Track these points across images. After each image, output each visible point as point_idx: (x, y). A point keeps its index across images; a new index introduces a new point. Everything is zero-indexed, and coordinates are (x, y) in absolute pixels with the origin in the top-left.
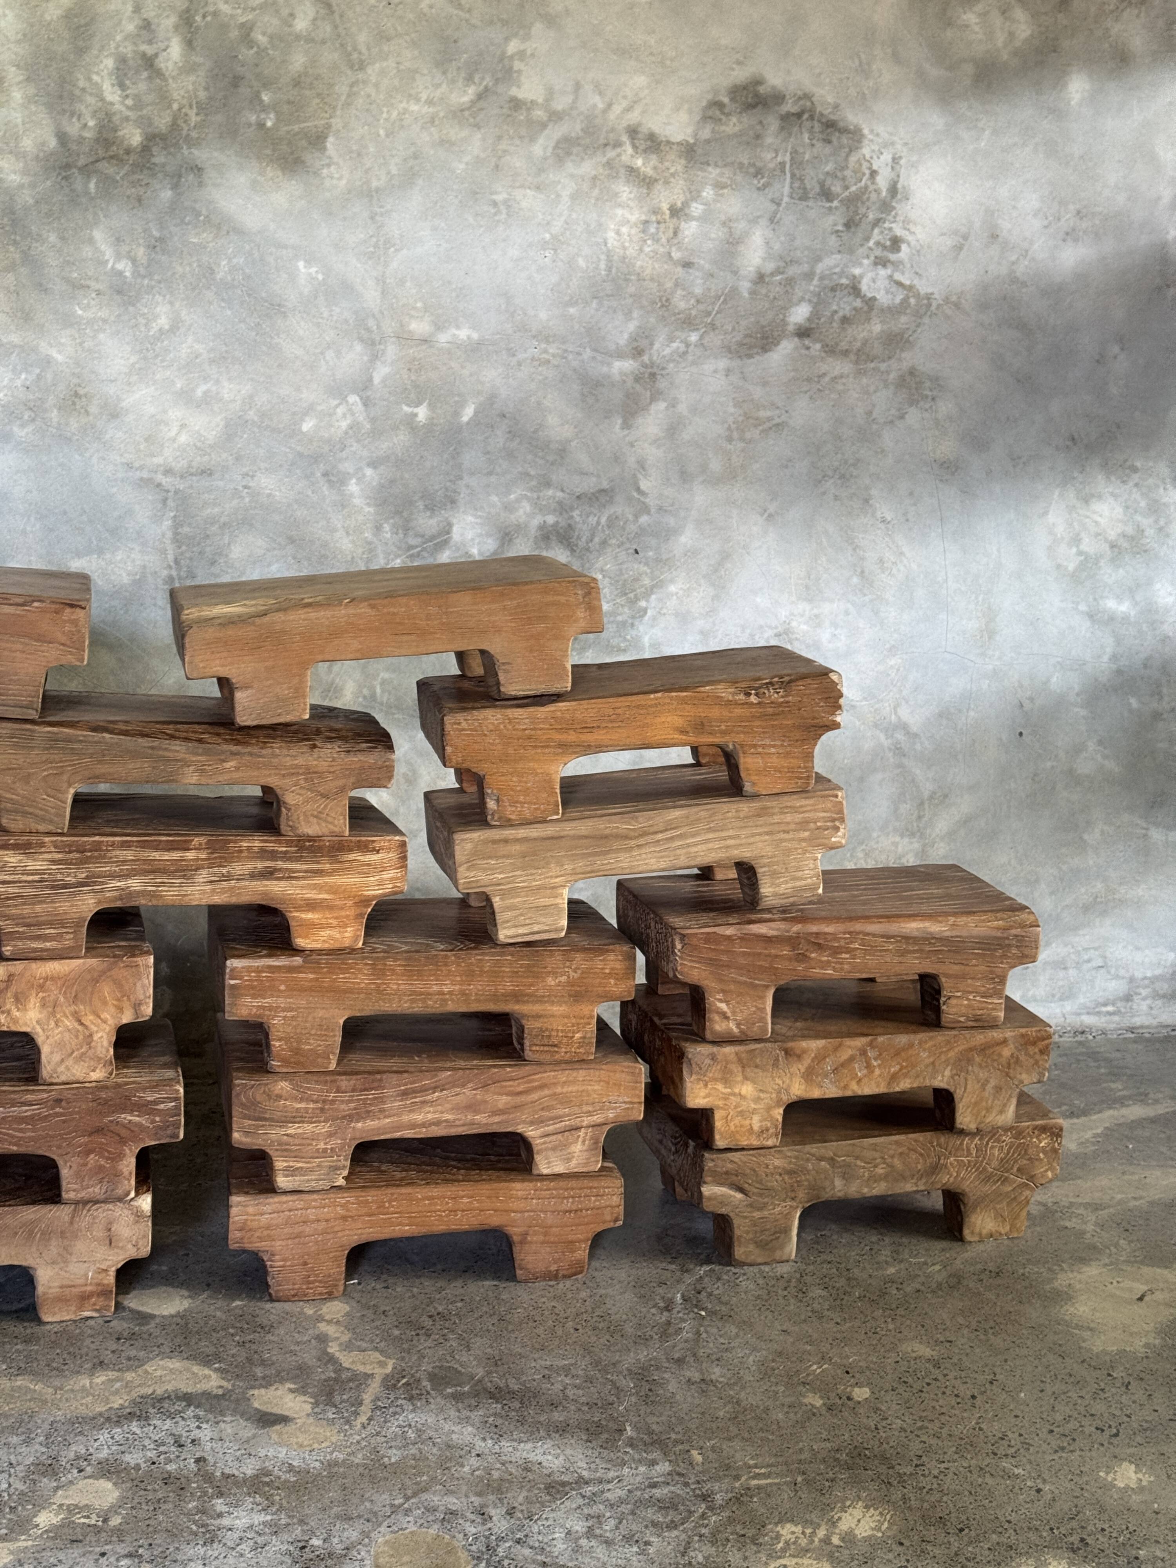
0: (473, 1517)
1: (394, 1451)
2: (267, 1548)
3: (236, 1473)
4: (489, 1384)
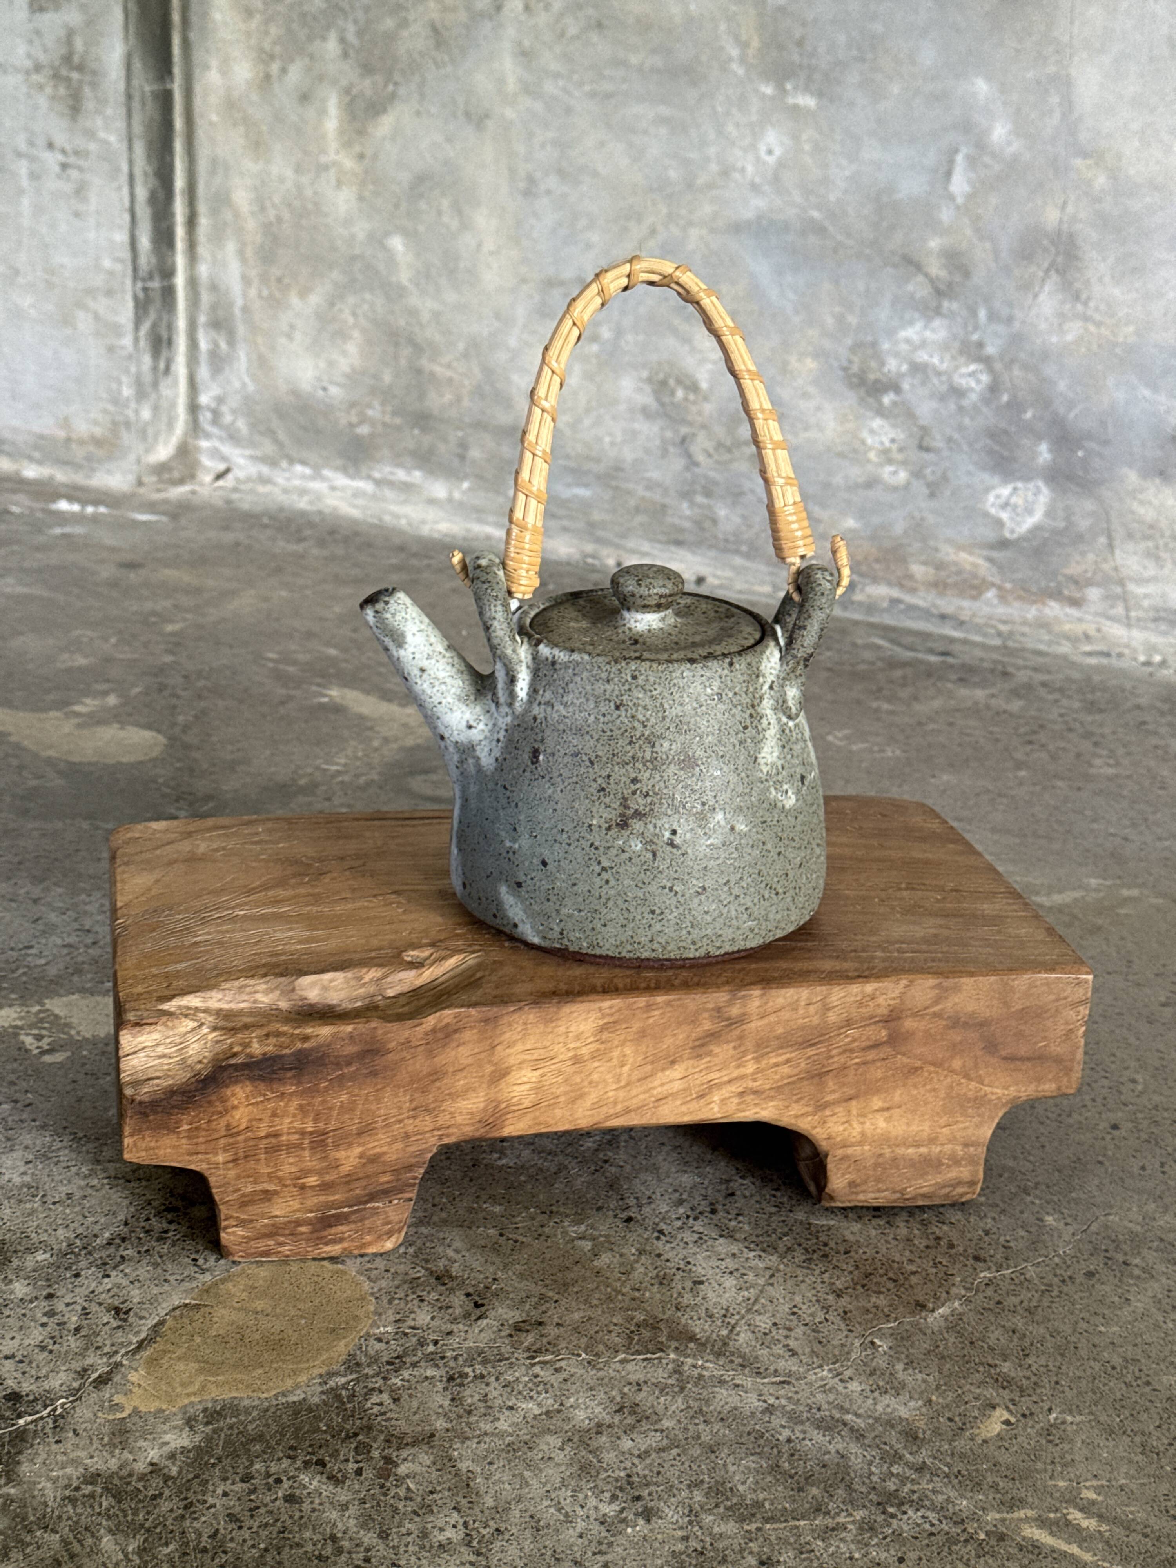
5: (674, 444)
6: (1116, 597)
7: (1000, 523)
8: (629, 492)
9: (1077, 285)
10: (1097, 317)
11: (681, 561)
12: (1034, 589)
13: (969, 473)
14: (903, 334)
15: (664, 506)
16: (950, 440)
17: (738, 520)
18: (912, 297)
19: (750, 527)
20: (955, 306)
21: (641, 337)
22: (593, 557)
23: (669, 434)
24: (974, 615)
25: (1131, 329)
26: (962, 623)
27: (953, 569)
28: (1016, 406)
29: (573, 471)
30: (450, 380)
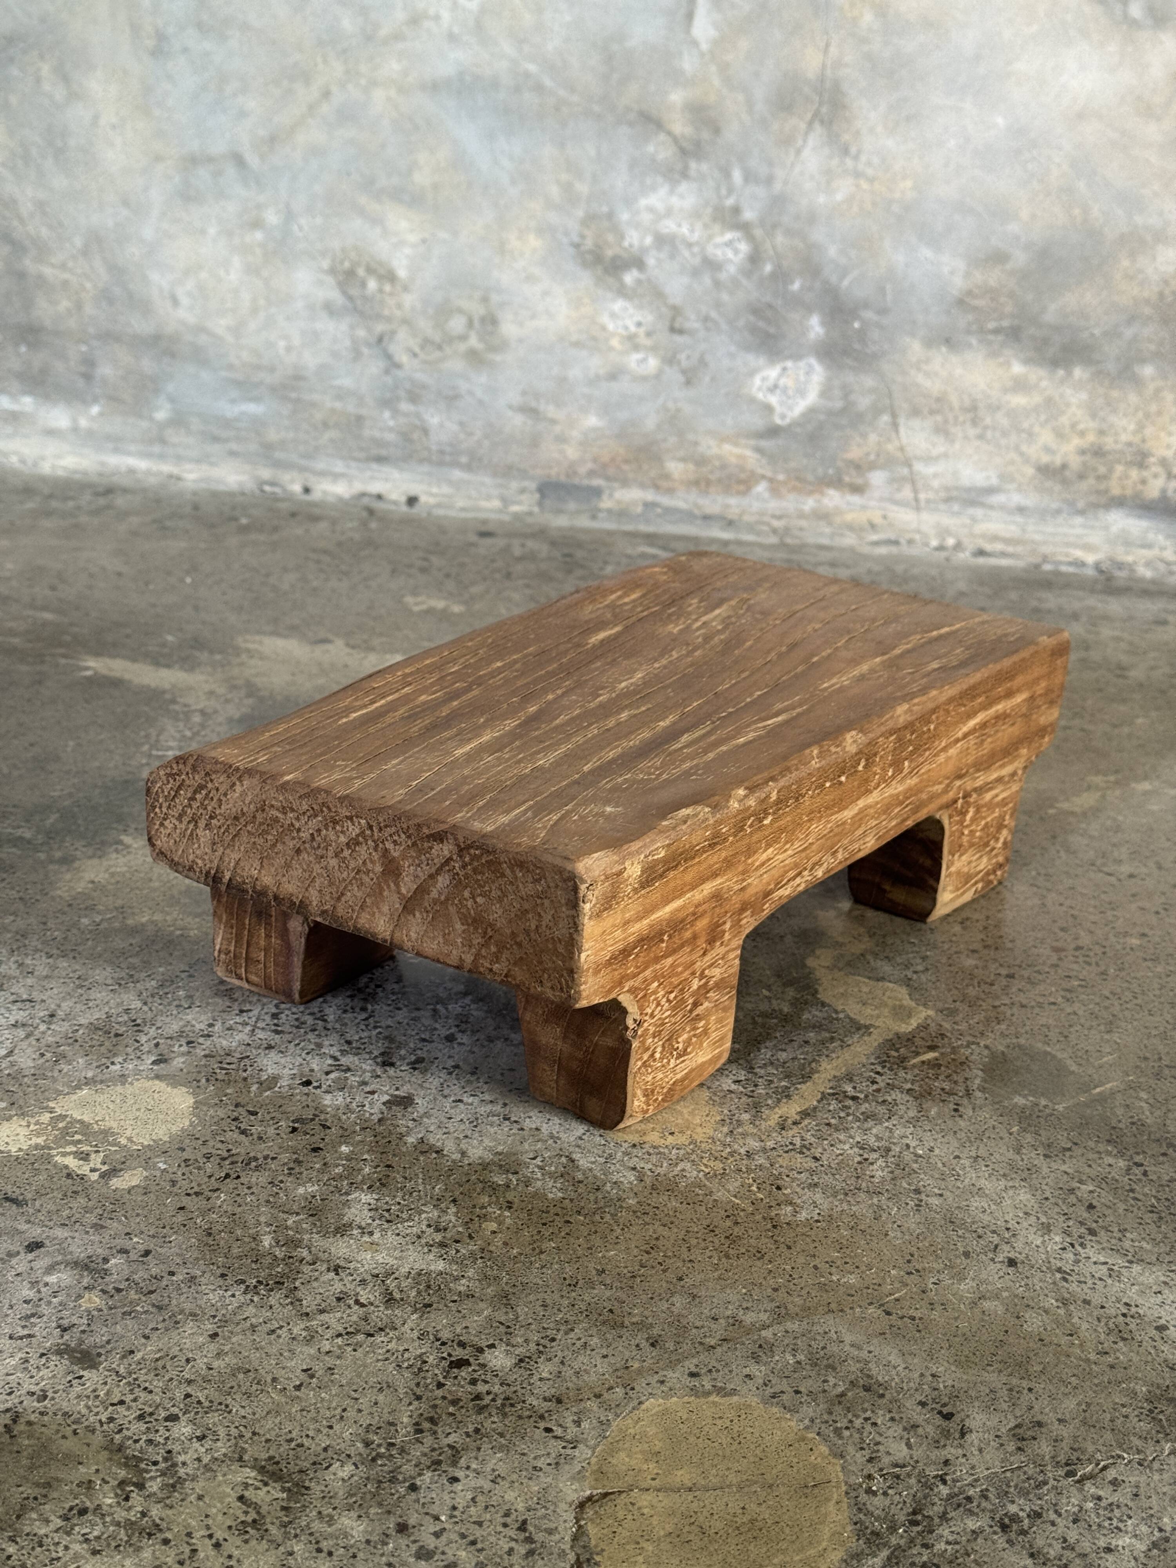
0: (917, 1415)
1: (818, 1197)
2: (379, 1339)
3: (449, 1147)
4: (1120, 1111)
5: (368, 345)
6: (904, 479)
7: (768, 409)
8: (313, 405)
9: (846, 137)
10: (870, 172)
11: (386, 480)
12: (810, 477)
13: (732, 356)
14: (643, 202)
15: (360, 419)
16: (706, 319)
17: (455, 428)
18: (653, 160)
19: (471, 434)
20: (704, 167)
21: (319, 220)
22: (272, 484)
23: (361, 333)
24: (743, 512)
25: (909, 184)
26: (730, 524)
27: (717, 463)
28: (780, 276)
29: (238, 384)
30: (65, 283)
